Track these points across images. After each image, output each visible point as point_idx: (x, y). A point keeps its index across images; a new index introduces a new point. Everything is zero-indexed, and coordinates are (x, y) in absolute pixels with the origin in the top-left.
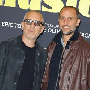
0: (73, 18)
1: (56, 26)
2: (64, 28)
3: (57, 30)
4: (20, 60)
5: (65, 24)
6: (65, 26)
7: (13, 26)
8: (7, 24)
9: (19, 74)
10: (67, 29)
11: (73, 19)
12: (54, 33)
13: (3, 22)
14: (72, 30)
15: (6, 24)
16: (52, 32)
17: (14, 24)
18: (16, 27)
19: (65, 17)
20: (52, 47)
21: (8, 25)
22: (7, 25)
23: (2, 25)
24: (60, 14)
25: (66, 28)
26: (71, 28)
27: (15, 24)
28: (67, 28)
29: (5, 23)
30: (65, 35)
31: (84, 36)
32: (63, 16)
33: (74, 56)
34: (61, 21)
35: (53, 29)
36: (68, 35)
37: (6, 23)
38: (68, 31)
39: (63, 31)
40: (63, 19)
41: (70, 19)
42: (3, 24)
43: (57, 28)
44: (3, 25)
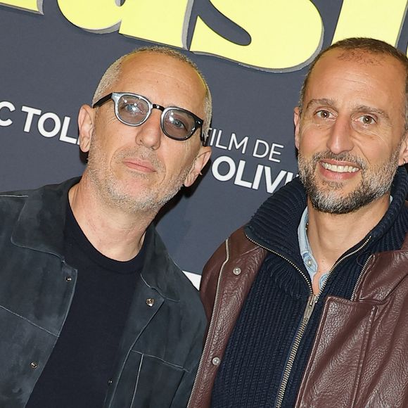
0: (383, 112)
1: (262, 149)
2: (323, 169)
3: (268, 170)
4: (38, 317)
5: (337, 147)
6: (331, 156)
7: (9, 122)
10: (339, 179)
11: (382, 121)
12: (248, 185)
14: (374, 186)
16: (238, 182)
17: (18, 108)
18: (27, 129)
19: (339, 106)
20: (237, 271)
24: (306, 82)
25: (334, 168)
26: (368, 175)
27: (25, 109)
28: (341, 169)
30: (327, 211)
32: (329, 97)
34: (309, 124)
35: (242, 164)
36: (344, 209)
38: (350, 188)
39: (315, 188)
40: (325, 114)
41: (368, 119)
43: (265, 162)
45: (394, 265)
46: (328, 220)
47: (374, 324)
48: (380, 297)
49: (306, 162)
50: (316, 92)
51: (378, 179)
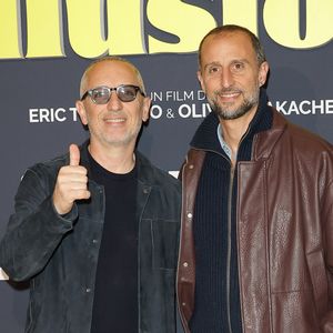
0: (245, 60)
2: (222, 98)
5: (227, 85)
6: (224, 90)
7: (64, 119)
8: (44, 113)
9: (96, 259)
10: (232, 100)
11: (246, 65)
13: (31, 111)
14: (251, 100)
15: (42, 116)
19: (222, 64)
21: (49, 117)
22: (46, 117)
23: (32, 120)
25: (228, 96)
27: (71, 109)
28: (232, 96)
29: (38, 113)
31: (296, 110)
32: (215, 60)
33: (271, 180)
34: (208, 78)
37: (41, 110)
40: (215, 70)
41: (238, 66)
42: (31, 116)
44: (34, 118)
45: (269, 138)
46: (230, 124)
47: (267, 170)
48: (266, 156)
49: (212, 97)
50: (207, 59)
51: (251, 96)
